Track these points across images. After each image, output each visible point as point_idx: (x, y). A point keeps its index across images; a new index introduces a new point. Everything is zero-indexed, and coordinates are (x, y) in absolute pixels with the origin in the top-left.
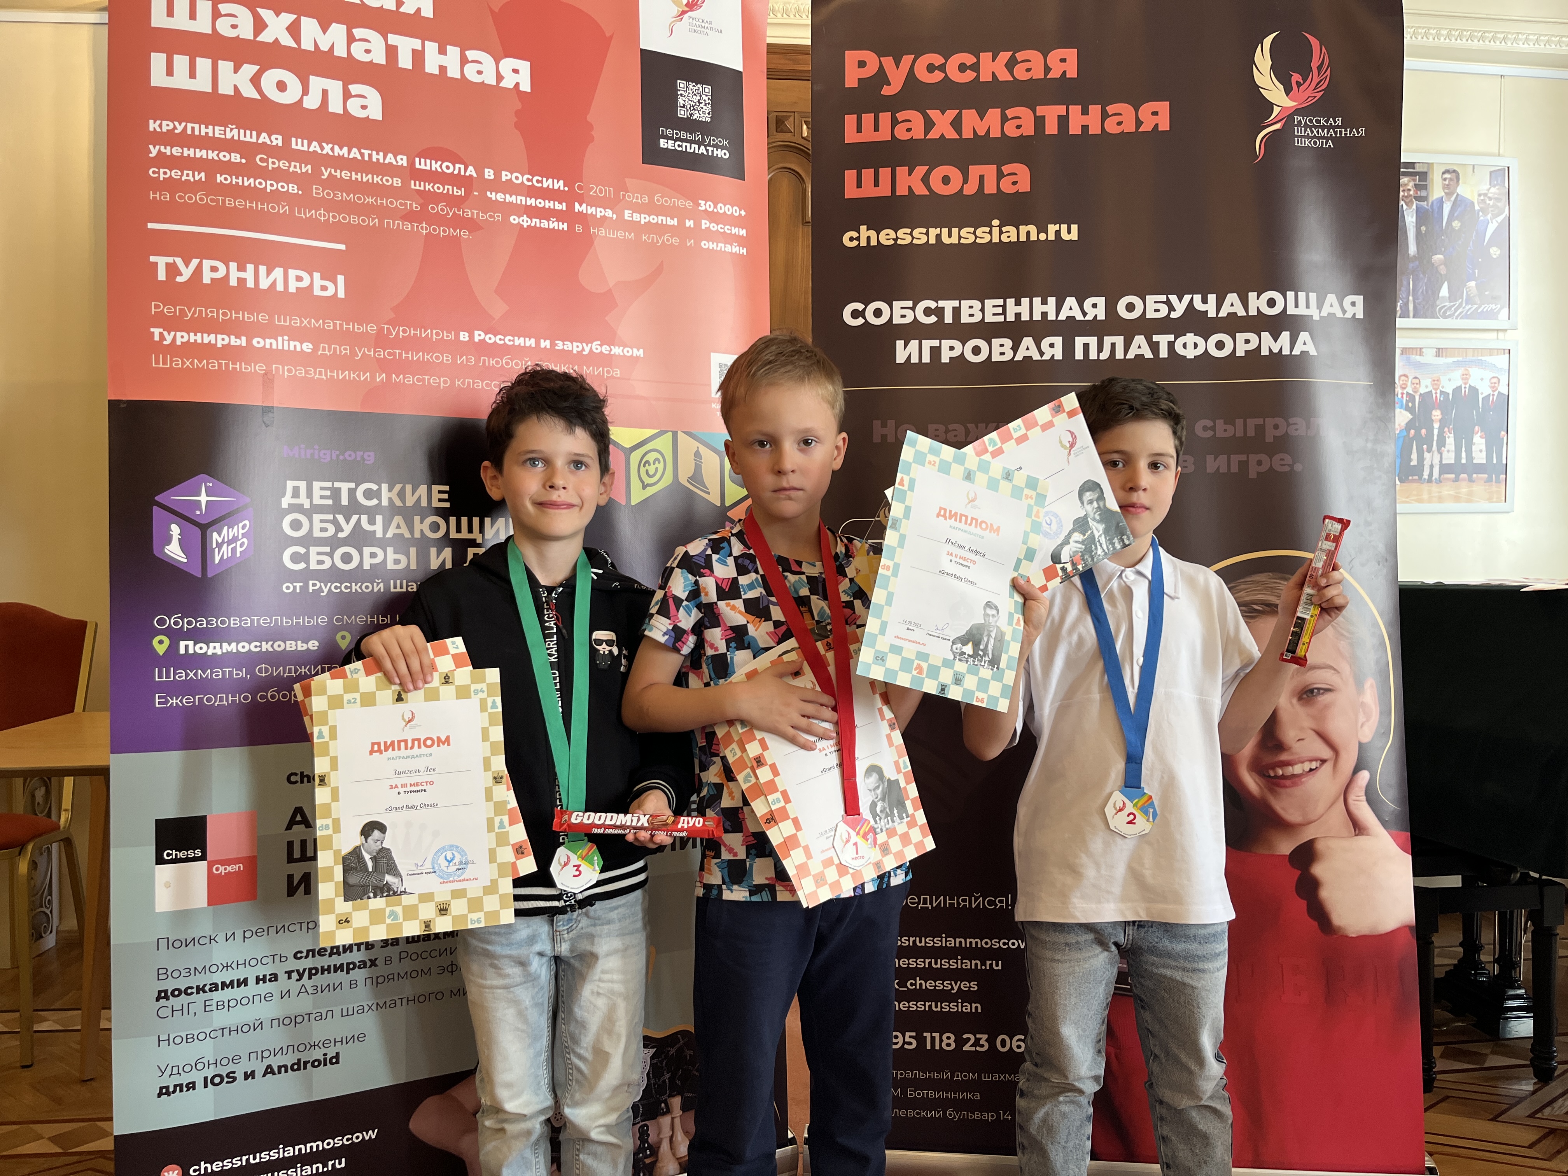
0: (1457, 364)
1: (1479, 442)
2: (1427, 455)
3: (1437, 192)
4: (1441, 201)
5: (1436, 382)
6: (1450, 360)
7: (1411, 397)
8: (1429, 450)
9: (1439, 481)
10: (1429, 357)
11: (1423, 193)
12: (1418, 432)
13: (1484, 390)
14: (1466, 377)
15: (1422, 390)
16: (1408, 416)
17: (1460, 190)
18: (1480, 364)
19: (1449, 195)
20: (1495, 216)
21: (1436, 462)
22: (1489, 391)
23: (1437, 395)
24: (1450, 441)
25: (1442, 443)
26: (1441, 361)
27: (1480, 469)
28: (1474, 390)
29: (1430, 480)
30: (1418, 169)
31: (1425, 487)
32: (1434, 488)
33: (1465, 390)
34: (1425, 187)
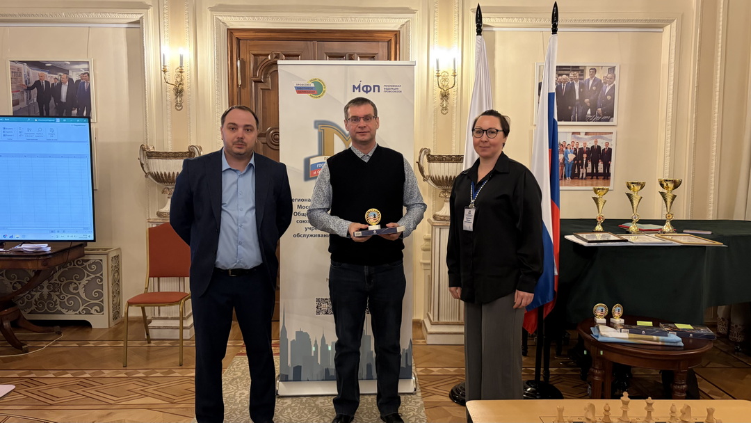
0: (593, 138)
1: (601, 165)
2: (581, 170)
3: (587, 76)
4: (589, 80)
5: (585, 144)
6: (590, 136)
7: (575, 149)
8: (582, 168)
9: (586, 179)
10: (582, 135)
11: (582, 77)
12: (578, 162)
13: (603, 147)
14: (596, 142)
15: (580, 147)
16: (574, 156)
17: (596, 76)
18: (602, 138)
19: (592, 77)
20: (610, 85)
21: (584, 172)
22: (604, 147)
23: (585, 149)
24: (590, 165)
25: (587, 165)
26: (587, 136)
27: (601, 174)
28: (599, 147)
29: (582, 178)
30: (580, 68)
31: (580, 181)
32: (584, 181)
33: (596, 147)
34: (583, 75)
